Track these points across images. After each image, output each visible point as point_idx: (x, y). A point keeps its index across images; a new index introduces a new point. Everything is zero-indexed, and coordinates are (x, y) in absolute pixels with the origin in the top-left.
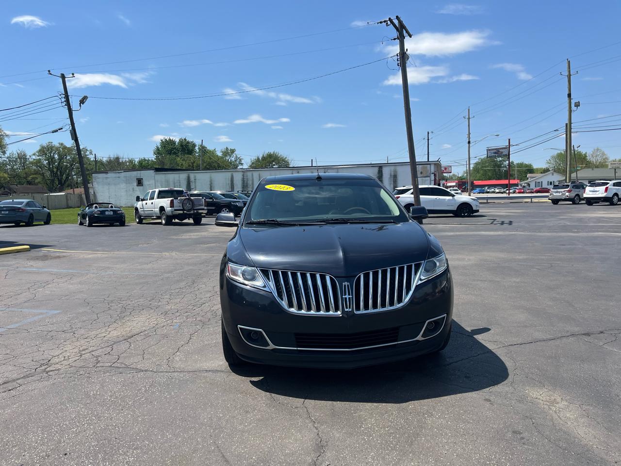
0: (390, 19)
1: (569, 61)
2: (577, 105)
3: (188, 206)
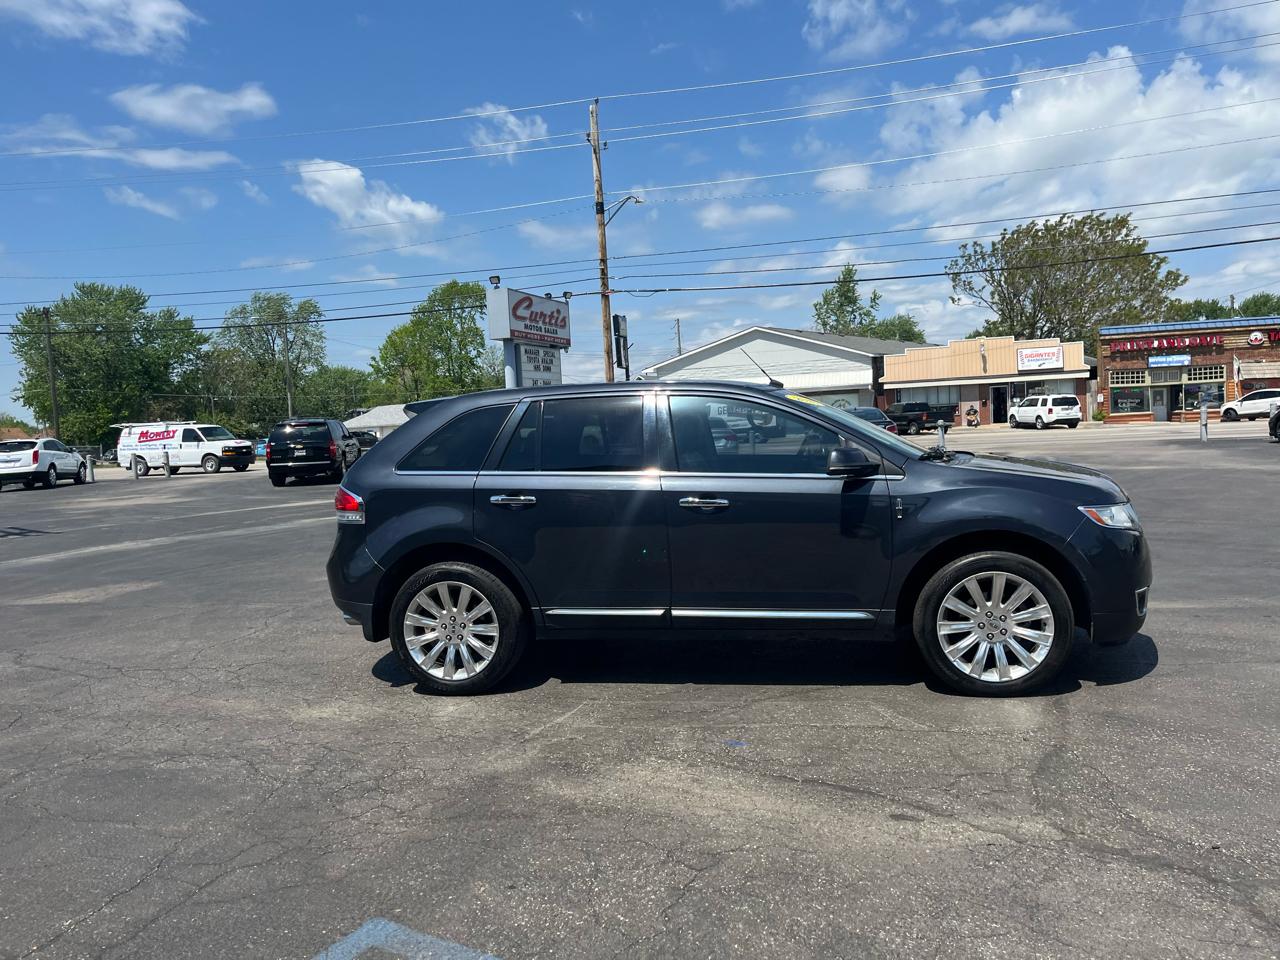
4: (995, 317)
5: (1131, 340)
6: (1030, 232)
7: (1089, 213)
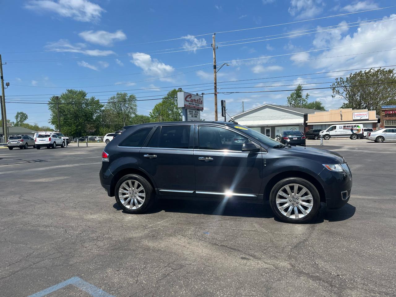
2: (8, 85)
4: (347, 102)
5: (392, 110)
6: (360, 74)
7: (379, 68)
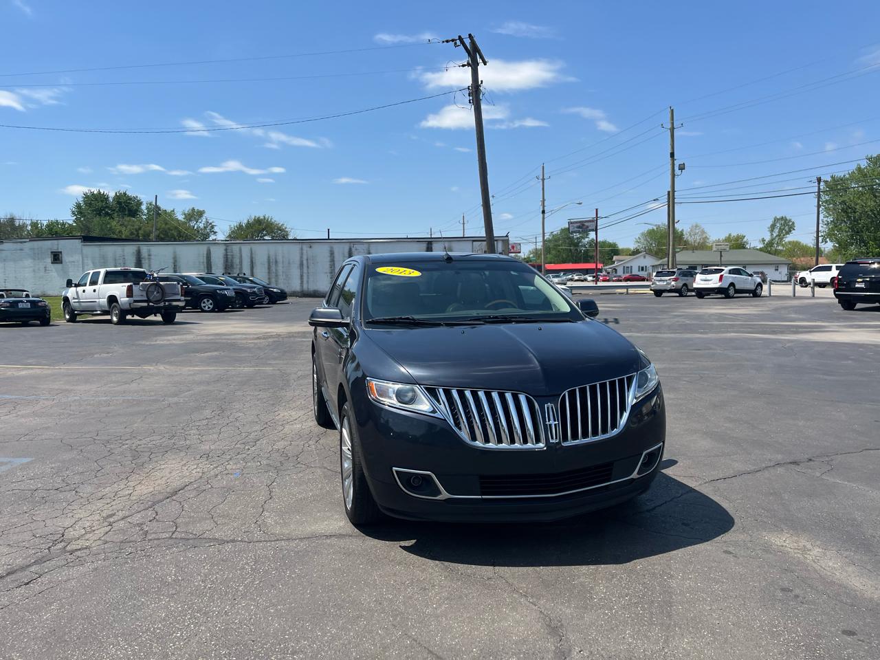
0: (460, 37)
1: (672, 110)
2: (682, 168)
3: (156, 295)
